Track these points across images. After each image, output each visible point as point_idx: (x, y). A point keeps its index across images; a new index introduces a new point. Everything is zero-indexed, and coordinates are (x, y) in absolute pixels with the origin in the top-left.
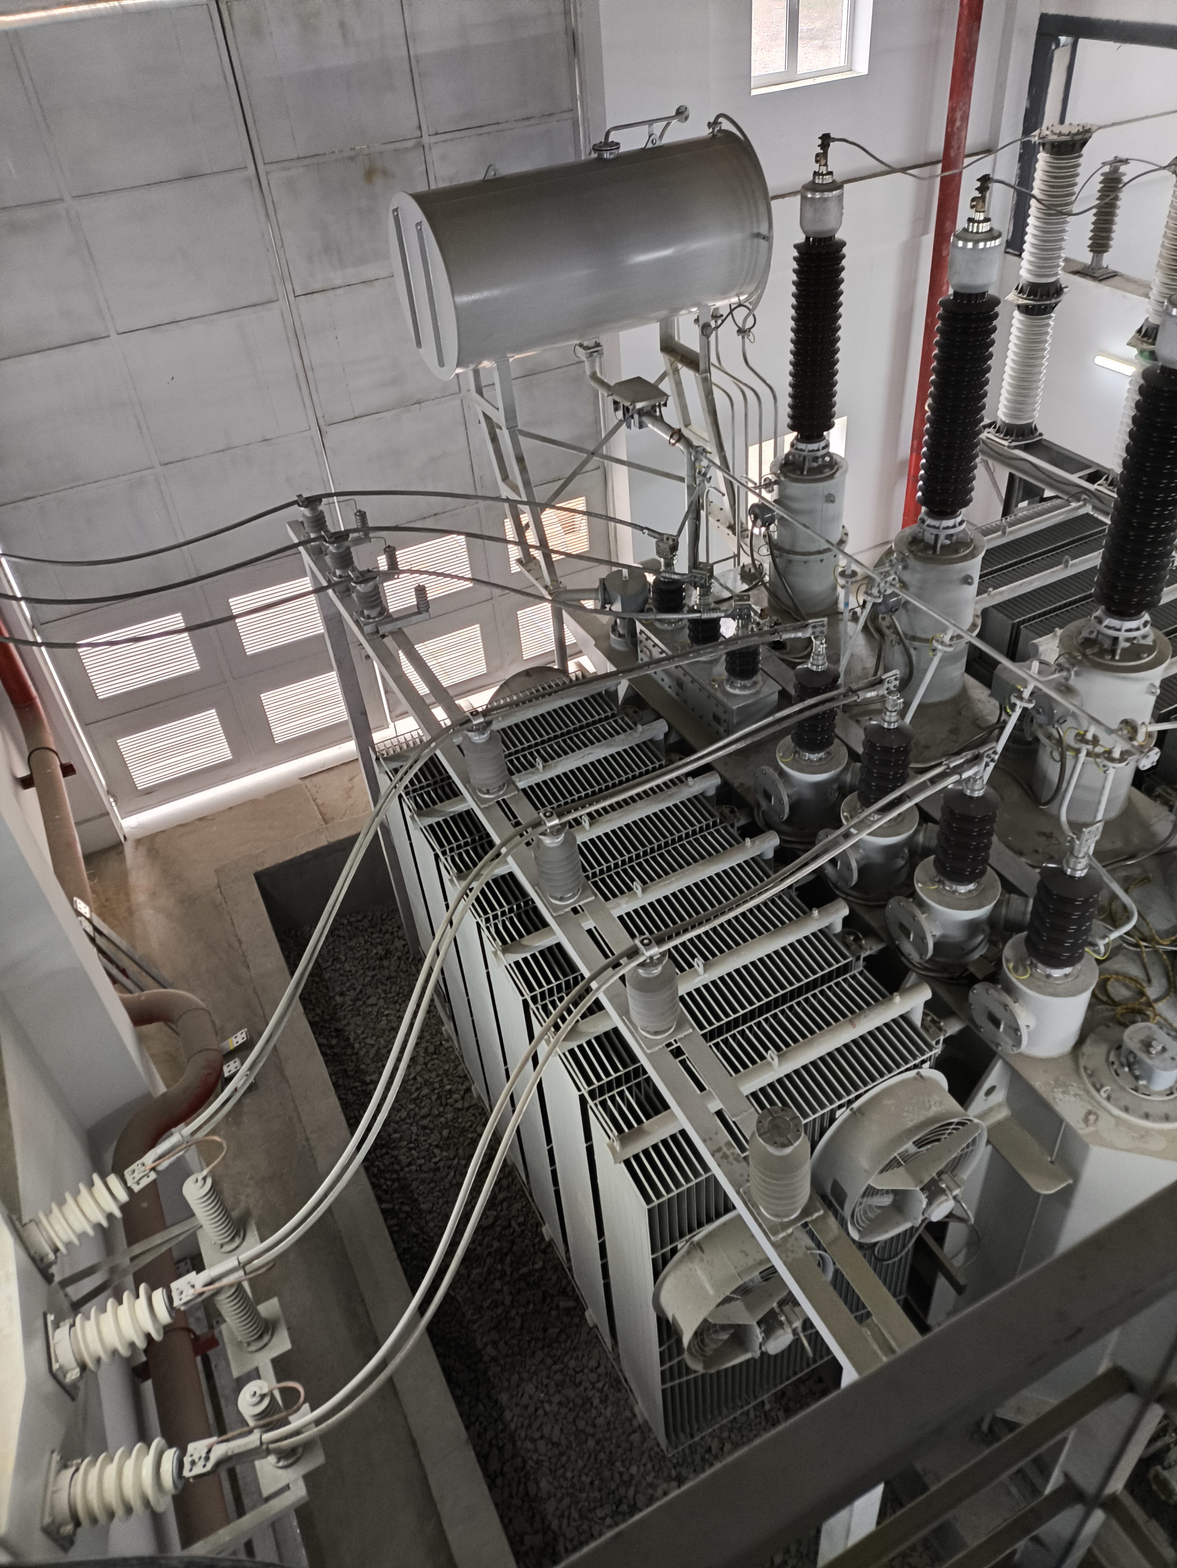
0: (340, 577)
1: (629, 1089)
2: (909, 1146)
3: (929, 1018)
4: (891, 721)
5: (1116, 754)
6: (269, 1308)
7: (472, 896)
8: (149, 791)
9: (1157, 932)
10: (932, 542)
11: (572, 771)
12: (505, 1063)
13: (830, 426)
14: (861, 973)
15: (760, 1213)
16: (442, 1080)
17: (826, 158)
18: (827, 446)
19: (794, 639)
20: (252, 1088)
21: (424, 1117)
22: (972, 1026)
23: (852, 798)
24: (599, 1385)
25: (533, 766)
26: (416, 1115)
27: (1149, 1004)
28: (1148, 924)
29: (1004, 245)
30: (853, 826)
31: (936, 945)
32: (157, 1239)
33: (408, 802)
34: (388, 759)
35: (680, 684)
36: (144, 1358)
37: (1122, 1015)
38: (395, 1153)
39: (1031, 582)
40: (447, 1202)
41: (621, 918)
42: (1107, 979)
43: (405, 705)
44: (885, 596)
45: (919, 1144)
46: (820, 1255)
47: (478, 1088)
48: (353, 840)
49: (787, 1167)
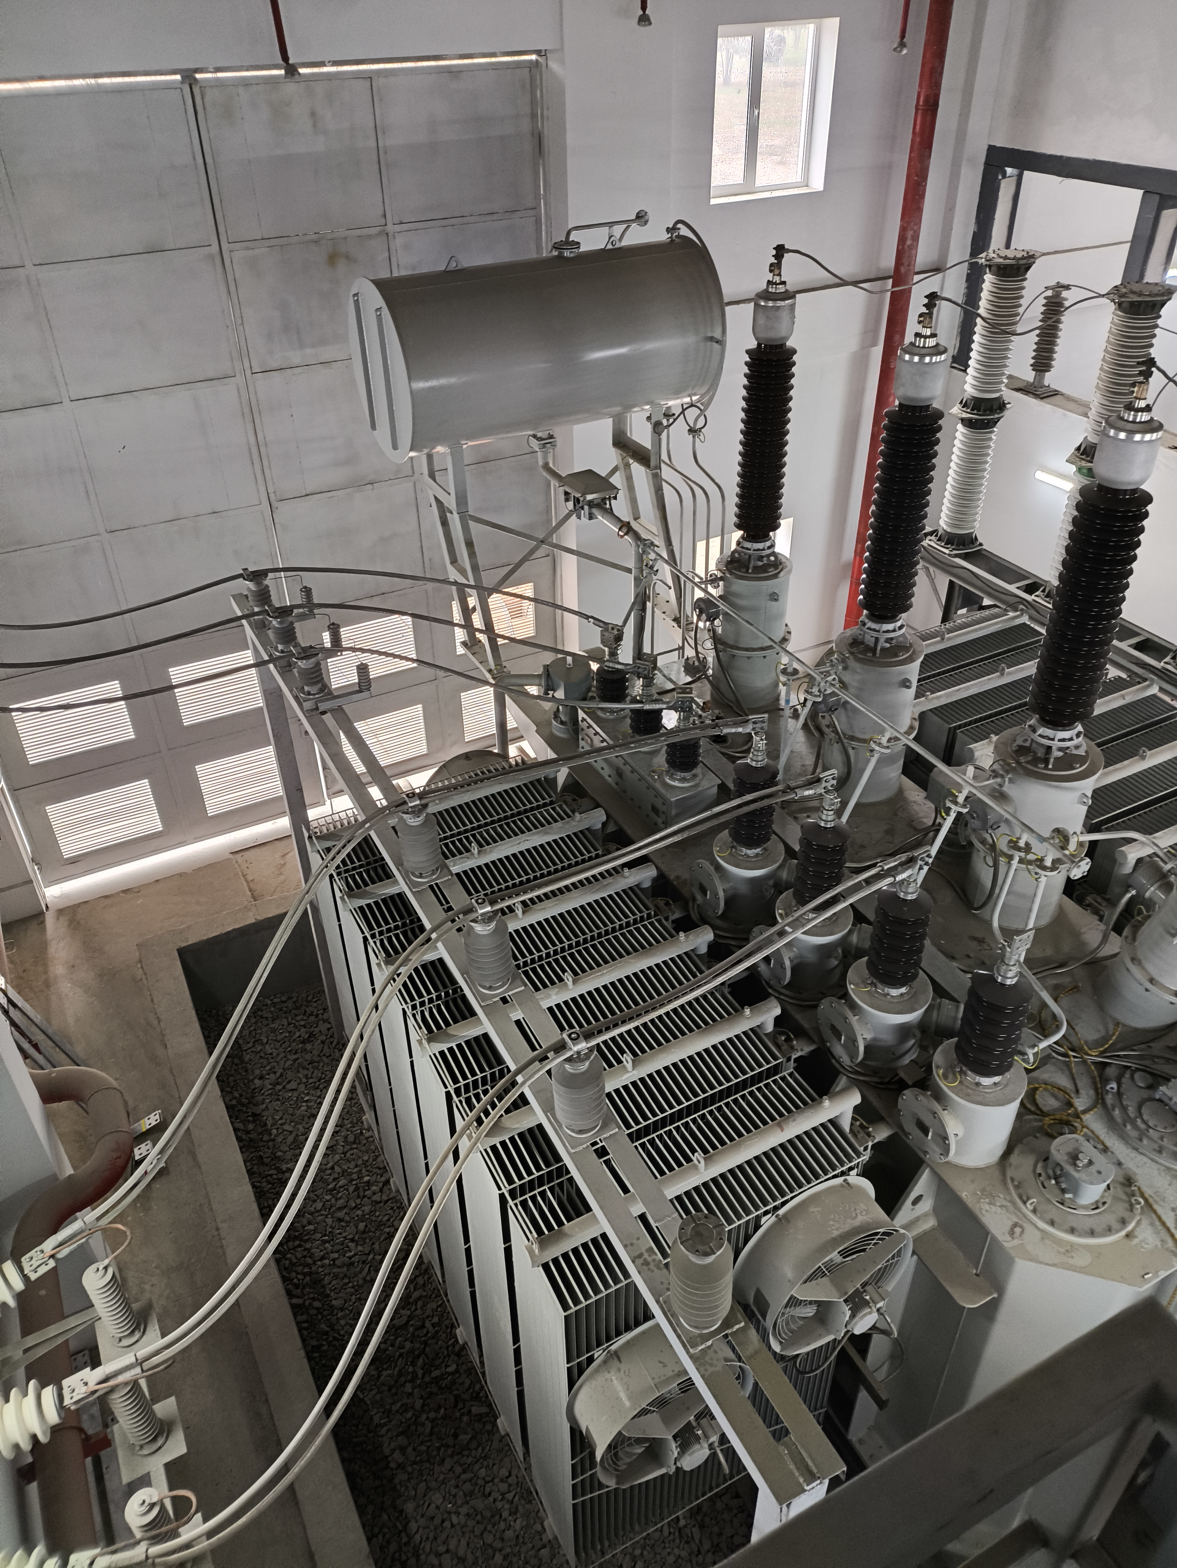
0: (282, 652)
1: (552, 1189)
2: (834, 1256)
3: (858, 1123)
4: (827, 819)
5: (1048, 863)
6: (166, 1407)
7: (400, 981)
8: (74, 861)
9: (1086, 1042)
10: (872, 645)
11: (507, 858)
12: (426, 1157)
13: (775, 527)
14: (791, 1075)
15: (679, 1324)
16: (361, 1170)
17: (780, 268)
18: (772, 546)
19: (735, 733)
20: (162, 1173)
21: (340, 1209)
22: (900, 1133)
23: (787, 894)
24: (509, 1496)
25: (468, 850)
26: (331, 1206)
27: (1077, 1116)
28: (1076, 1034)
29: (950, 360)
30: (787, 925)
31: (866, 1048)
32: (52, 1331)
33: (339, 883)
34: (321, 838)
35: (620, 774)
36: (30, 1459)
37: (1050, 1125)
38: (308, 1245)
39: (967, 688)
40: (360, 1299)
41: (550, 1009)
42: (1036, 1089)
43: (341, 784)
44: (824, 695)
45: (844, 1254)
46: (740, 1366)
47: (396, 1181)
48: (280, 918)
49: (708, 1276)
